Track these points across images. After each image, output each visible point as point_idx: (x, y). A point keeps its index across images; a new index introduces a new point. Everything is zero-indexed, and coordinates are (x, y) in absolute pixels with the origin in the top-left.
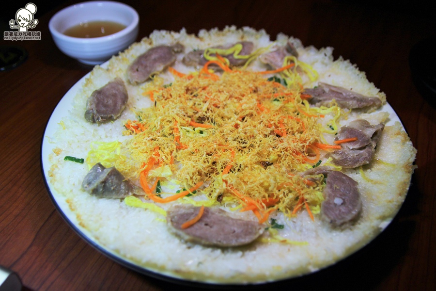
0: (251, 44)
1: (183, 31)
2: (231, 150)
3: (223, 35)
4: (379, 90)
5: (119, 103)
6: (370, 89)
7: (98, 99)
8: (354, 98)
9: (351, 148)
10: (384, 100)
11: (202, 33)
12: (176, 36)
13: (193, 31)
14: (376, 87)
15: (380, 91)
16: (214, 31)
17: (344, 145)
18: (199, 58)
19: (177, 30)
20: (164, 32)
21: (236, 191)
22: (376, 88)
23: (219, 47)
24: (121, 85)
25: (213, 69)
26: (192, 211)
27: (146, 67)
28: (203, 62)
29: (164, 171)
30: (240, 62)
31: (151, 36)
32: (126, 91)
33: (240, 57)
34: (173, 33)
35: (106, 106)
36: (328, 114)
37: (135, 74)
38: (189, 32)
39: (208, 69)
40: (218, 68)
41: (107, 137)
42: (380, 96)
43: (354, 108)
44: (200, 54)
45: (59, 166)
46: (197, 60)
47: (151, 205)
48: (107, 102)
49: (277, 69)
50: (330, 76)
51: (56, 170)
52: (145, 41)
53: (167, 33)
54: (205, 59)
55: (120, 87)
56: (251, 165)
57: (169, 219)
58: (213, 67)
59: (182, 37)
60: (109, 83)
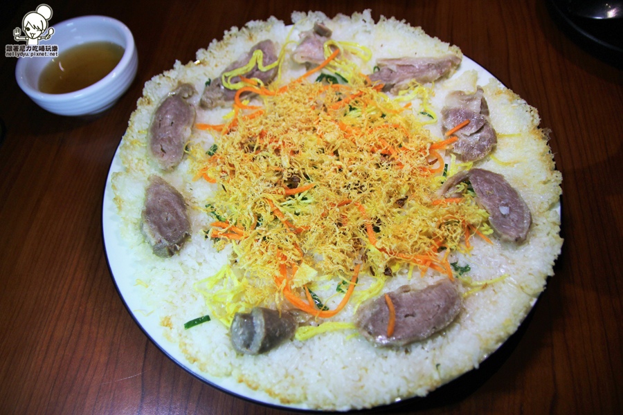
0: (269, 42)
1: (178, 64)
2: (356, 205)
3: (227, 45)
4: (449, 44)
5: (179, 210)
6: (436, 46)
7: (155, 223)
8: (429, 66)
9: (468, 134)
10: (460, 55)
11: (201, 54)
12: (171, 74)
13: (188, 58)
14: (442, 41)
15: (451, 45)
16: (214, 44)
17: (458, 133)
18: (220, 92)
19: (170, 67)
20: (156, 79)
21: (401, 254)
22: (443, 43)
23: (234, 66)
24: (162, 184)
25: (246, 99)
26: (378, 307)
27: (170, 140)
28: (229, 95)
29: (305, 274)
30: (271, 74)
31: (144, 93)
32: (173, 188)
33: (268, 67)
34: (166, 73)
35: (170, 225)
36: (413, 99)
37: (166, 158)
38: (185, 63)
39: (241, 101)
40: (252, 94)
41: (200, 264)
42: (452, 51)
43: (436, 79)
44: (219, 86)
45: (187, 341)
46: (220, 95)
47: (327, 325)
48: (167, 219)
49: (320, 63)
50: (382, 46)
51: (190, 349)
52: (141, 104)
53: (160, 78)
54: (227, 90)
55: (163, 187)
56: (389, 211)
57: (366, 333)
58: (246, 97)
59: (180, 73)
60: (148, 190)
